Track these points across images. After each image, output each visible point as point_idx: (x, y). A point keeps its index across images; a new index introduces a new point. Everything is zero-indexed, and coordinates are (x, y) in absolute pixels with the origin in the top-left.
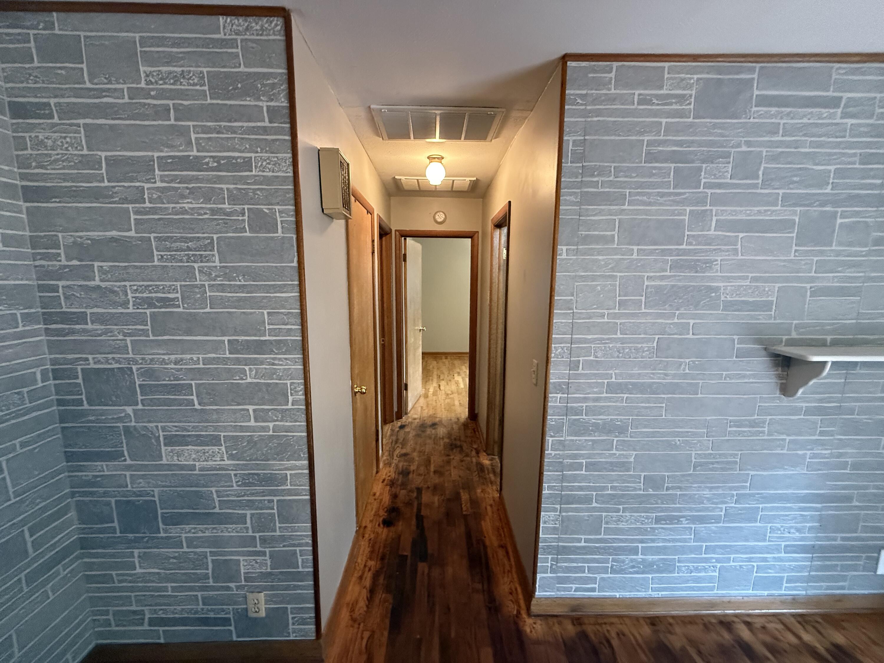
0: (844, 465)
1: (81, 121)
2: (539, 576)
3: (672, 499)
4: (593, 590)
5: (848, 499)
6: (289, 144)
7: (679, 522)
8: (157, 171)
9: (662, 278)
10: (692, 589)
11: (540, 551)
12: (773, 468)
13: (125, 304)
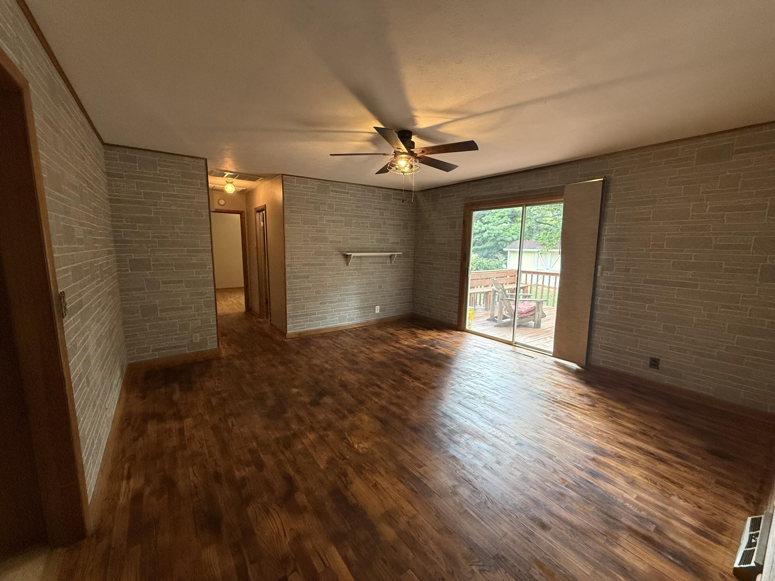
0: (363, 284)
1: (135, 181)
2: (288, 326)
3: (323, 297)
4: (304, 328)
5: (366, 293)
6: (207, 193)
7: (326, 304)
8: (162, 197)
9: (314, 234)
10: (332, 324)
11: (287, 317)
12: (348, 286)
13: (149, 237)
